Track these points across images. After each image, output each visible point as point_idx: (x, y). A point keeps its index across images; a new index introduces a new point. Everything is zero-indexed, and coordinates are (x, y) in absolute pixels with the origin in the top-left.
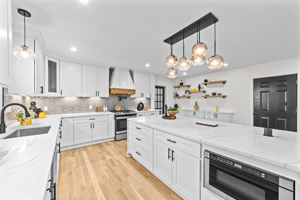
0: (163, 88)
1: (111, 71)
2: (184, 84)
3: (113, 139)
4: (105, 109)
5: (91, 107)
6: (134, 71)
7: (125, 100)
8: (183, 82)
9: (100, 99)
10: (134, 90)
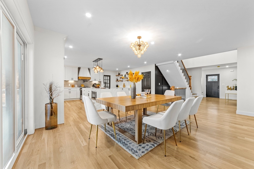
0: (110, 76)
1: (79, 69)
2: (121, 74)
3: (79, 99)
4: (76, 86)
5: (69, 85)
6: (91, 69)
7: (87, 82)
8: (119, 73)
9: (74, 81)
10: (90, 78)
